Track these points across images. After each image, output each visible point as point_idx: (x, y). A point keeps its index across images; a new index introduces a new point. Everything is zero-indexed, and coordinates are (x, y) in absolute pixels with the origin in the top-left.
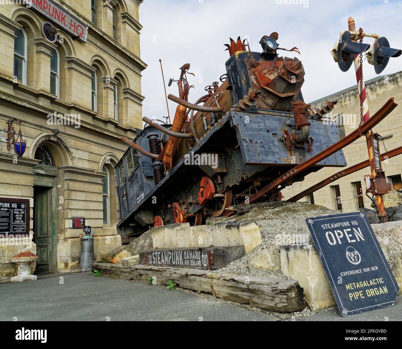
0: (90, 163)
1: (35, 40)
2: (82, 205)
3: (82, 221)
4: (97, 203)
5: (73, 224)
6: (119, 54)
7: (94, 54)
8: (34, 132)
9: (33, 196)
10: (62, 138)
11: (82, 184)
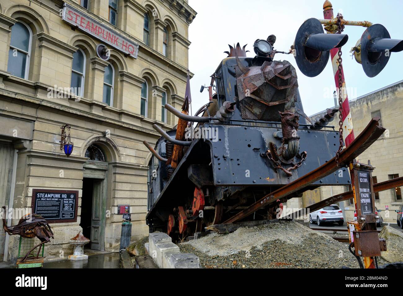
0: (137, 158)
1: (91, 59)
2: (128, 194)
3: (127, 208)
4: (142, 192)
5: (118, 210)
6: (168, 67)
7: (145, 68)
8: (85, 134)
9: (82, 188)
10: (111, 139)
11: (129, 176)
